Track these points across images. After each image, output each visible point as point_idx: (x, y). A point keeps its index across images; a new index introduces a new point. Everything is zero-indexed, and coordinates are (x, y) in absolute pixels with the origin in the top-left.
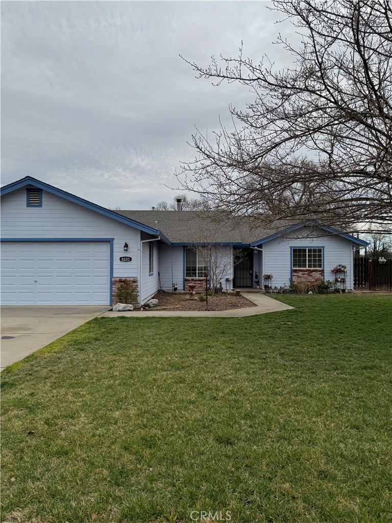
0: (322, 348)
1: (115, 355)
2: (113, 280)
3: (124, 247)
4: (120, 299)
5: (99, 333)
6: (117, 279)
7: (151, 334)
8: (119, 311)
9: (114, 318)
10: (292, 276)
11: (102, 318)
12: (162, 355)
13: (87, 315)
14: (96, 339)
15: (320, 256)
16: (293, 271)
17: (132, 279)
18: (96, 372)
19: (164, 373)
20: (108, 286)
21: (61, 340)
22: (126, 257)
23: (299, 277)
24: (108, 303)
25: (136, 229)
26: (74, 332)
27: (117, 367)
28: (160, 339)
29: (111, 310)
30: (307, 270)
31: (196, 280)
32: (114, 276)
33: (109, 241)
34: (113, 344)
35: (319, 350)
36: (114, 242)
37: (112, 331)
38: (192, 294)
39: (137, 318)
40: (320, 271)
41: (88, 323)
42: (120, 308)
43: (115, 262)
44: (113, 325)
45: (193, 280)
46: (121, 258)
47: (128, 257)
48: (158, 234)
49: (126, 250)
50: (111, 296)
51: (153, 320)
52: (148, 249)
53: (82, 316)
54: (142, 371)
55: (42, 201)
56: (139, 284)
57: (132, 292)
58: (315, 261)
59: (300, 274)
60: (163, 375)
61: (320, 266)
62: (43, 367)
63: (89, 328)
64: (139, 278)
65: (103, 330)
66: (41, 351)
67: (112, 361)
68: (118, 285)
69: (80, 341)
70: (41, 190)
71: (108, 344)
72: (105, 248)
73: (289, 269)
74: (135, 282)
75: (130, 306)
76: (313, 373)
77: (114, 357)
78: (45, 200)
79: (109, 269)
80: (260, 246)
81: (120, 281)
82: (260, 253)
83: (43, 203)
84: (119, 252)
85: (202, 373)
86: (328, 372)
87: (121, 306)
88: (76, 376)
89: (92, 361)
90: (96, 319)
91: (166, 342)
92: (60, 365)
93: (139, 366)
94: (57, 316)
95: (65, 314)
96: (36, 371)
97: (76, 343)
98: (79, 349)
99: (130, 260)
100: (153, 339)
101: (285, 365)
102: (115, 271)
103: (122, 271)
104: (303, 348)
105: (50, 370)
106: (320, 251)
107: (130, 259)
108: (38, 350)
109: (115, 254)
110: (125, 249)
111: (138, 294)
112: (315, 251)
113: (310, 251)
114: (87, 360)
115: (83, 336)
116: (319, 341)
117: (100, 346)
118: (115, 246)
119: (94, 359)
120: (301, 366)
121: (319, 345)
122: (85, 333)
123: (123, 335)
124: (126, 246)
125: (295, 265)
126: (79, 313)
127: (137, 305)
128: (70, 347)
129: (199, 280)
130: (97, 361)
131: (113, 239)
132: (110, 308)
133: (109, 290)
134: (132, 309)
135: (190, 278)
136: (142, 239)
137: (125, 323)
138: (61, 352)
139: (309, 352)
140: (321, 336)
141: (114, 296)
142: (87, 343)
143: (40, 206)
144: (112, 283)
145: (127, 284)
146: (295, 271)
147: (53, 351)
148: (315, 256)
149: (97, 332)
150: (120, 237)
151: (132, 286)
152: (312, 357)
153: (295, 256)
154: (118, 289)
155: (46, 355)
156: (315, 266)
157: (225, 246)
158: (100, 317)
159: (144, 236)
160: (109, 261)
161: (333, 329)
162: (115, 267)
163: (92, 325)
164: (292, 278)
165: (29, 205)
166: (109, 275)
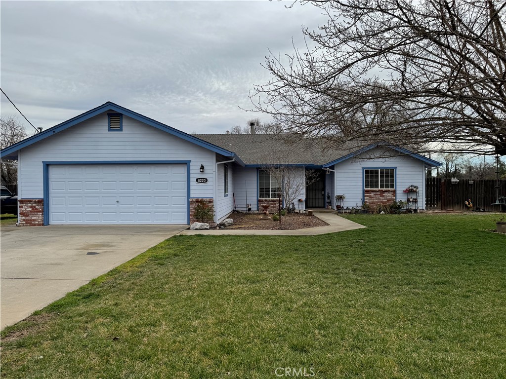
0: (394, 264)
1: (193, 269)
2: (190, 200)
3: (201, 168)
4: (197, 218)
5: (178, 249)
6: (194, 200)
7: (227, 250)
8: (196, 229)
9: (192, 236)
10: (364, 196)
11: (181, 236)
12: (238, 269)
13: (166, 234)
14: (176, 255)
15: (392, 176)
16: (365, 192)
17: (208, 199)
18: (176, 285)
19: (241, 286)
20: (186, 206)
21: (142, 255)
22: (202, 179)
23: (371, 197)
24: (186, 222)
25: (211, 152)
26: (155, 248)
27: (195, 280)
28: (236, 255)
29: (189, 229)
30: (379, 191)
31: (269, 201)
32: (191, 197)
33: (186, 163)
34: (191, 259)
35: (392, 266)
36: (191, 164)
37: (190, 248)
38: (265, 213)
39: (214, 236)
40: (392, 191)
41: (167, 240)
42: (197, 227)
43: (191, 183)
44: (191, 242)
45: (266, 201)
46: (197, 180)
47: (204, 179)
48: (233, 156)
49: (203, 172)
50: (189, 215)
51: (228, 238)
52: (223, 171)
53: (162, 234)
54: (219, 284)
55: (122, 126)
56: (214, 204)
57: (209, 212)
58: (387, 181)
59: (372, 194)
60: (239, 287)
61: (392, 186)
62: (126, 280)
63: (168, 245)
64: (214, 199)
65: (182, 247)
66: (124, 266)
67: (190, 275)
68: (195, 205)
69: (160, 256)
70: (122, 115)
71: (187, 259)
72: (183, 170)
73: (362, 190)
74: (211, 202)
75: (207, 225)
76: (385, 287)
77: (192, 271)
78: (126, 125)
79: (186, 190)
80: (332, 167)
81: (197, 201)
82: (332, 174)
83: (124, 128)
84: (195, 173)
85: (277, 286)
86: (400, 287)
87: (198, 225)
88: (157, 288)
89: (172, 275)
90: (175, 237)
91: (242, 258)
92: (142, 278)
93: (216, 279)
94: (139, 234)
95: (146, 232)
96: (119, 284)
97: (156, 258)
98: (159, 264)
99: (206, 182)
100: (229, 255)
101: (357, 280)
102: (192, 192)
103: (199, 192)
104: (376, 264)
105: (132, 283)
106: (392, 171)
107: (206, 180)
108: (121, 265)
109: (191, 176)
110: (202, 170)
111: (214, 213)
112: (387, 171)
113: (382, 171)
114: (167, 273)
115: (163, 252)
116: (392, 258)
117: (179, 261)
118: (191, 168)
119: (174, 273)
120: (374, 281)
121: (391, 261)
122: (165, 249)
123: (200, 252)
124: (202, 167)
125: (367, 186)
126: (159, 231)
127: (213, 224)
128: (151, 262)
129: (272, 201)
130: (177, 275)
131: (190, 161)
132: (188, 226)
133: (186, 210)
134: (208, 227)
135: (264, 199)
136: (217, 161)
137: (203, 241)
138: (142, 266)
139: (381, 268)
140: (393, 253)
141: (191, 215)
142: (167, 258)
143: (121, 130)
144: (190, 203)
145: (204, 204)
146: (367, 192)
147: (135, 265)
148: (387, 177)
149: (176, 249)
150: (197, 159)
151: (208, 206)
152: (384, 273)
153: (367, 177)
154: (195, 209)
155: (129, 269)
156: (387, 186)
157: (298, 167)
158: (178, 235)
159: (219, 158)
160: (186, 182)
161: (405, 246)
162: (191, 187)
163: (171, 242)
164: (364, 198)
165: (110, 129)
166: (186, 195)
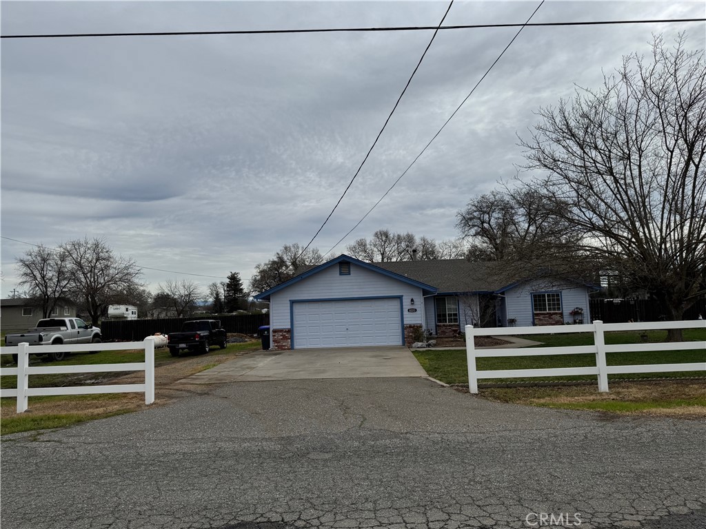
2: (404, 326)
4: (416, 339)
6: (407, 326)
8: (421, 347)
10: (534, 319)
15: (558, 300)
16: (534, 315)
17: (418, 325)
20: (400, 331)
22: (412, 309)
23: (540, 320)
24: (400, 343)
25: (418, 288)
29: (410, 347)
30: (548, 313)
31: (447, 326)
32: (405, 323)
33: (400, 298)
36: (403, 298)
38: (455, 336)
40: (559, 314)
43: (404, 313)
45: (444, 325)
46: (409, 310)
47: (414, 309)
48: (437, 291)
49: (413, 304)
50: (404, 338)
56: (423, 328)
58: (554, 305)
59: (541, 317)
61: (559, 309)
64: (423, 325)
68: (409, 330)
70: (349, 262)
72: (396, 304)
73: (531, 313)
74: (421, 327)
78: (353, 270)
79: (400, 318)
80: (503, 293)
81: (410, 327)
82: (503, 300)
83: (351, 272)
84: (407, 304)
87: (419, 344)
99: (415, 311)
102: (405, 320)
103: (410, 319)
106: (558, 295)
109: (404, 307)
112: (553, 296)
113: (548, 296)
118: (404, 301)
124: (412, 300)
125: (536, 309)
129: (450, 326)
131: (402, 296)
133: (401, 334)
134: (425, 346)
135: (442, 324)
136: (423, 295)
141: (407, 338)
143: (349, 274)
144: (404, 328)
145: (416, 329)
146: (537, 315)
148: (553, 300)
150: (407, 294)
151: (419, 331)
153: (535, 301)
154: (409, 333)
156: (554, 309)
157: (474, 294)
159: (425, 292)
160: (400, 312)
162: (404, 316)
164: (534, 321)
165: (341, 274)
166: (400, 322)
